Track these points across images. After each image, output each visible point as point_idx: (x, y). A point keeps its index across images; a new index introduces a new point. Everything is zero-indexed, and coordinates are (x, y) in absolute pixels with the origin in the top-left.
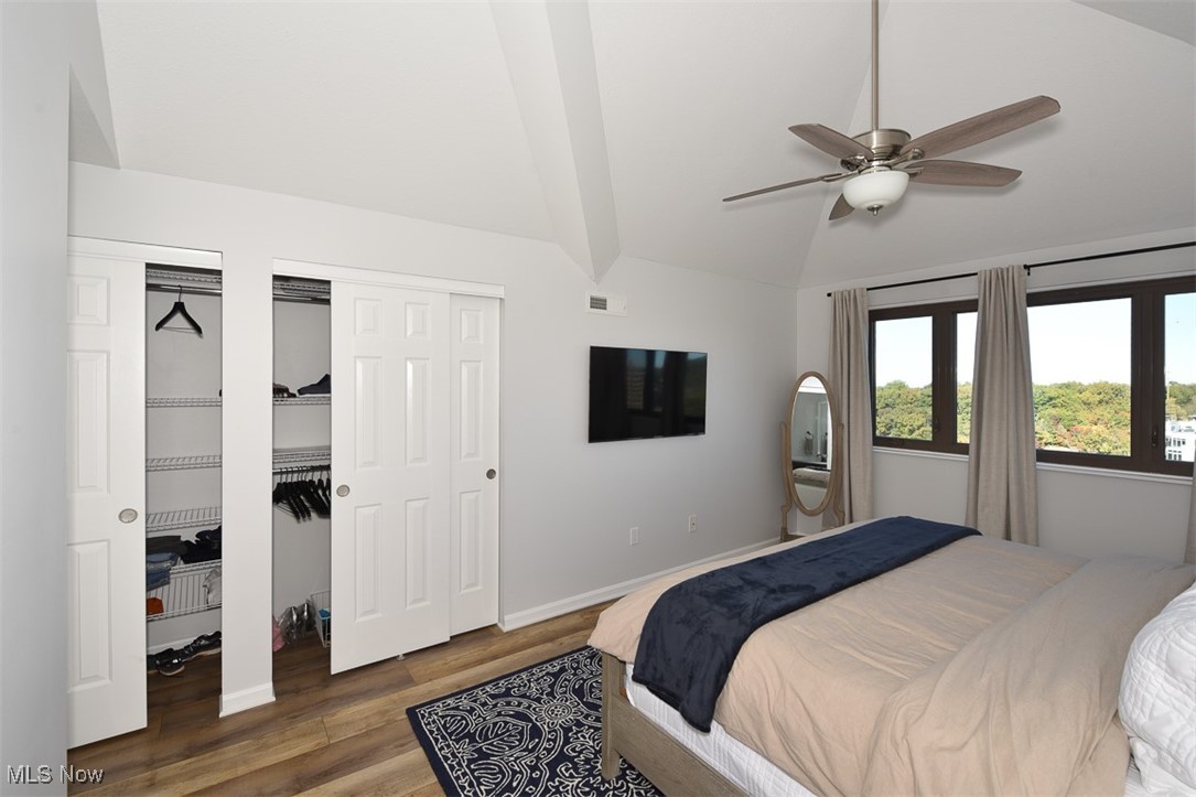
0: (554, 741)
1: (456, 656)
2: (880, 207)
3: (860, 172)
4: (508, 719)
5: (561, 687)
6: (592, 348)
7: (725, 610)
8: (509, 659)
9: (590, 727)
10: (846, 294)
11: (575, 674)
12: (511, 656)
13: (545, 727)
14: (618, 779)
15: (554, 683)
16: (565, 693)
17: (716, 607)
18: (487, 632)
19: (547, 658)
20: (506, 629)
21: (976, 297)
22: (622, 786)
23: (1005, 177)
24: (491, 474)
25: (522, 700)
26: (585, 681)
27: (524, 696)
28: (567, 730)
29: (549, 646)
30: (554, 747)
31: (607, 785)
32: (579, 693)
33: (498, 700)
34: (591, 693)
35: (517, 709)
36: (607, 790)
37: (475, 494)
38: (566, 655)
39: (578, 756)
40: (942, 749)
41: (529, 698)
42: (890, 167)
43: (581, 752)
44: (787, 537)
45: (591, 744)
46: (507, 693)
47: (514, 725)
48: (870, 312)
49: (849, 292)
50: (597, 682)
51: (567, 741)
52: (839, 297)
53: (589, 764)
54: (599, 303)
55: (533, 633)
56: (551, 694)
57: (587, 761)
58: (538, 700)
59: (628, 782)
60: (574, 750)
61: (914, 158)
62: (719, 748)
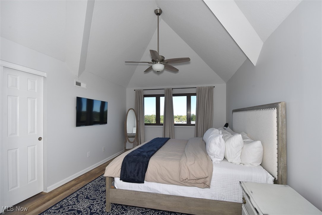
0: (87, 211)
1: (32, 205)
2: (159, 71)
3: (155, 63)
4: (67, 212)
5: (80, 199)
6: (77, 97)
7: (142, 157)
8: (55, 199)
9: (96, 204)
10: (139, 91)
11: (83, 195)
12: (56, 198)
13: (82, 209)
14: (111, 211)
15: (77, 199)
16: (83, 199)
17: (139, 157)
18: (40, 195)
19: (70, 194)
20: (48, 192)
21: (164, 94)
22: (113, 211)
23: (176, 71)
24: (40, 139)
25: (69, 207)
26: (87, 195)
27: (69, 205)
28: (89, 207)
29: (68, 191)
30: (88, 212)
31: (109, 213)
32: (87, 198)
33: (59, 210)
34: (91, 197)
35: (68, 209)
36: (110, 214)
37: (34, 146)
38: (77, 191)
39: (97, 211)
40: (192, 165)
41: (71, 205)
42: (161, 63)
43: (97, 210)
44: (126, 150)
45: (99, 207)
46: (61, 207)
47: (70, 213)
48: (144, 95)
49: (140, 90)
50: (91, 194)
51: (91, 210)
52: (137, 91)
53: (101, 211)
54: (78, 84)
55: (60, 190)
56: (78, 201)
57: (100, 211)
58: (75, 204)
59: (114, 210)
60: (94, 210)
61: (166, 63)
62: (145, 186)
